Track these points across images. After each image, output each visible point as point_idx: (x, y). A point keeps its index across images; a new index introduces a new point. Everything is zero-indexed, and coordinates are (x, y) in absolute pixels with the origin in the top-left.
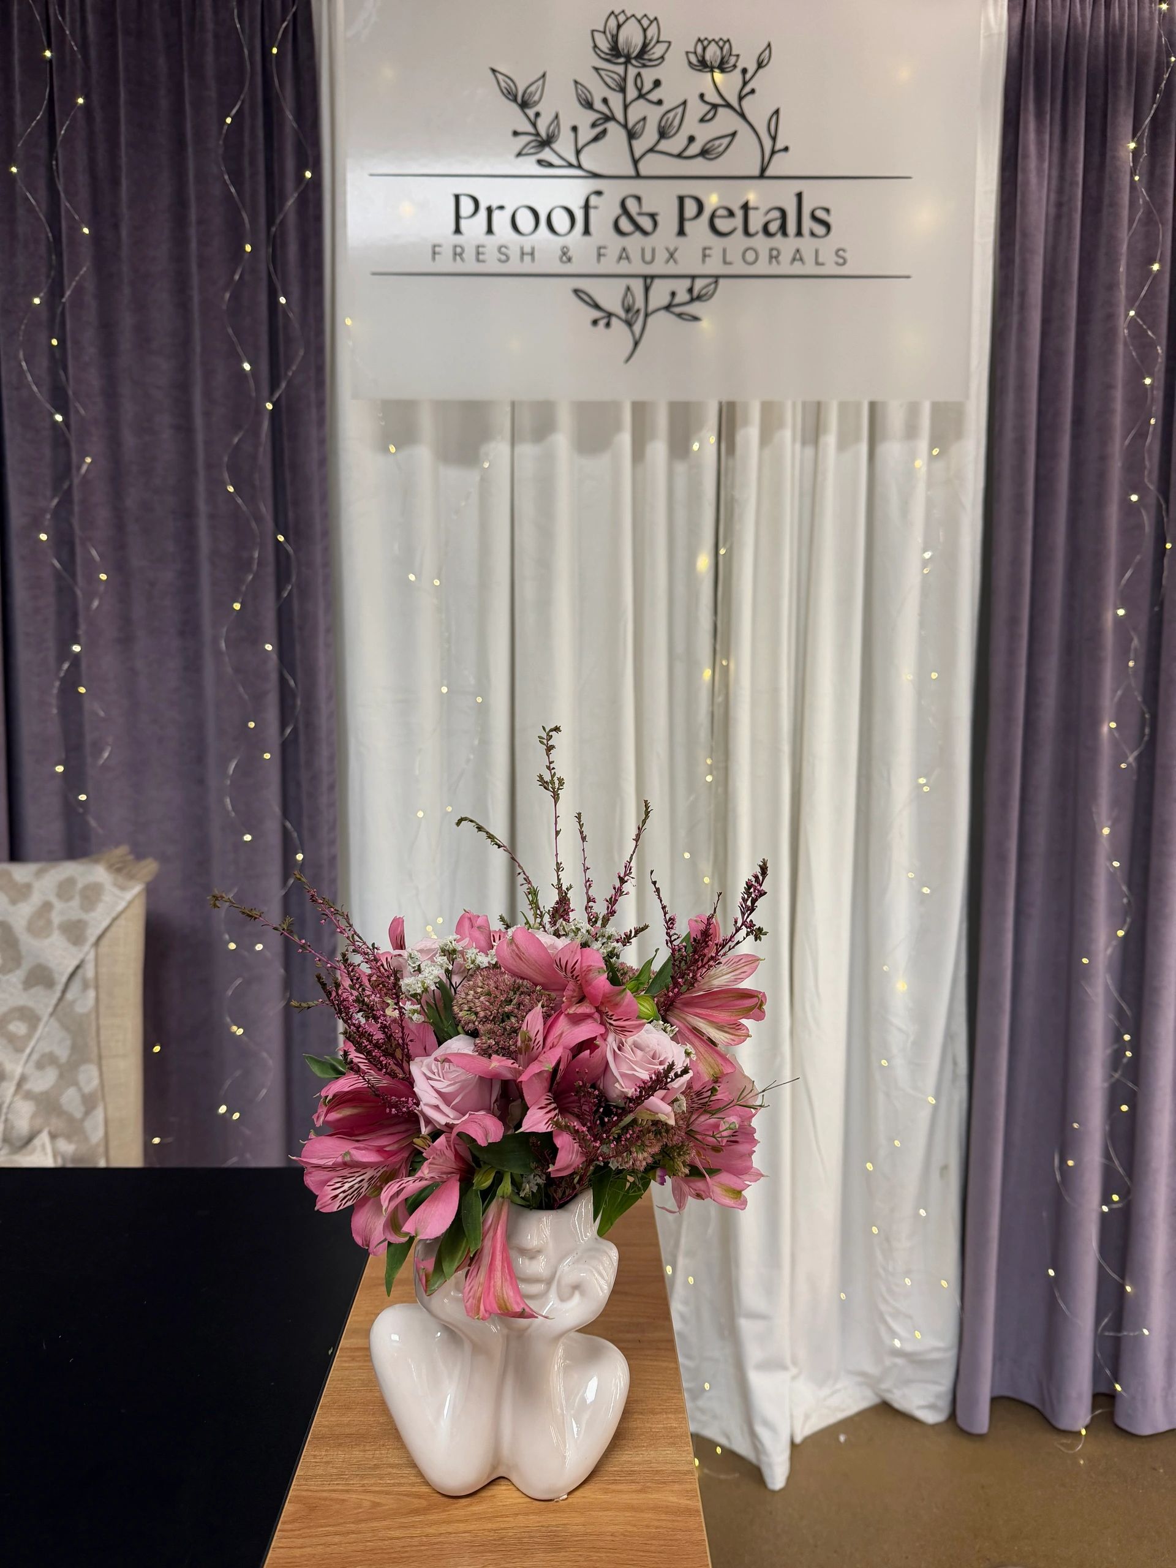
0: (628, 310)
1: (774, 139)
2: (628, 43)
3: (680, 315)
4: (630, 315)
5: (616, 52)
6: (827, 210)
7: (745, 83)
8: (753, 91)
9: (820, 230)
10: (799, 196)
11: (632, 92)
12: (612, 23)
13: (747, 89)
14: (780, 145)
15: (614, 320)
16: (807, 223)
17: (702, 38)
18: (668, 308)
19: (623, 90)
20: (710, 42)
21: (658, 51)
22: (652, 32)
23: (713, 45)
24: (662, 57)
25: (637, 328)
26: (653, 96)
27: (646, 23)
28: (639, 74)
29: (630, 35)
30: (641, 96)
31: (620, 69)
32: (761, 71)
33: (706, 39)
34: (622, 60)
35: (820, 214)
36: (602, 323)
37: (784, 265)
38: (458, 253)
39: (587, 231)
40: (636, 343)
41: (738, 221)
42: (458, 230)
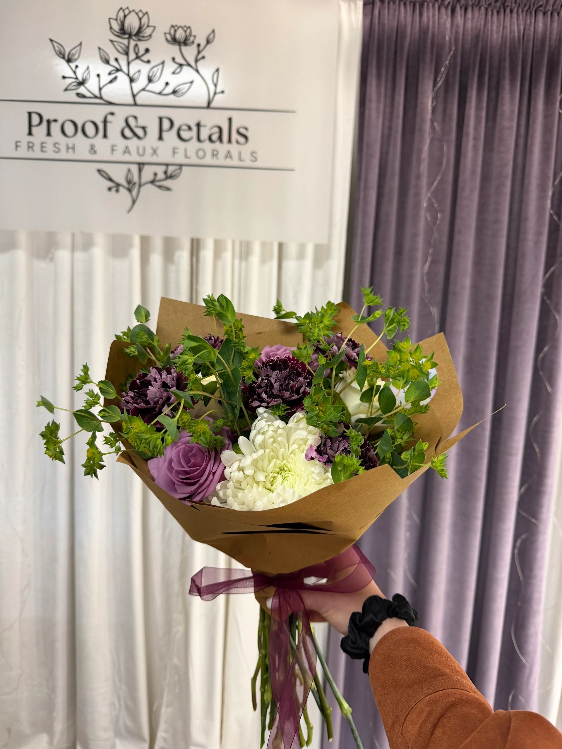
0: (129, 182)
1: (216, 85)
2: (130, 26)
3: (160, 187)
4: (131, 186)
5: (123, 31)
6: (246, 129)
7: (199, 52)
8: (203, 57)
9: (242, 140)
10: (230, 120)
11: (132, 56)
12: (121, 15)
13: (200, 56)
14: (219, 90)
15: (121, 189)
16: (235, 136)
17: (174, 24)
18: (152, 182)
19: (127, 54)
20: (178, 28)
21: (148, 32)
22: (145, 20)
23: (180, 29)
24: (150, 36)
25: (134, 193)
26: (145, 58)
27: (142, 15)
28: (136, 45)
29: (132, 23)
30: (138, 57)
31: (125, 42)
32: (209, 46)
33: (176, 26)
34: (127, 36)
35: (242, 131)
36: (114, 190)
37: (221, 160)
38: (30, 147)
39: (105, 136)
40: (134, 202)
41: (194, 133)
42: (30, 133)
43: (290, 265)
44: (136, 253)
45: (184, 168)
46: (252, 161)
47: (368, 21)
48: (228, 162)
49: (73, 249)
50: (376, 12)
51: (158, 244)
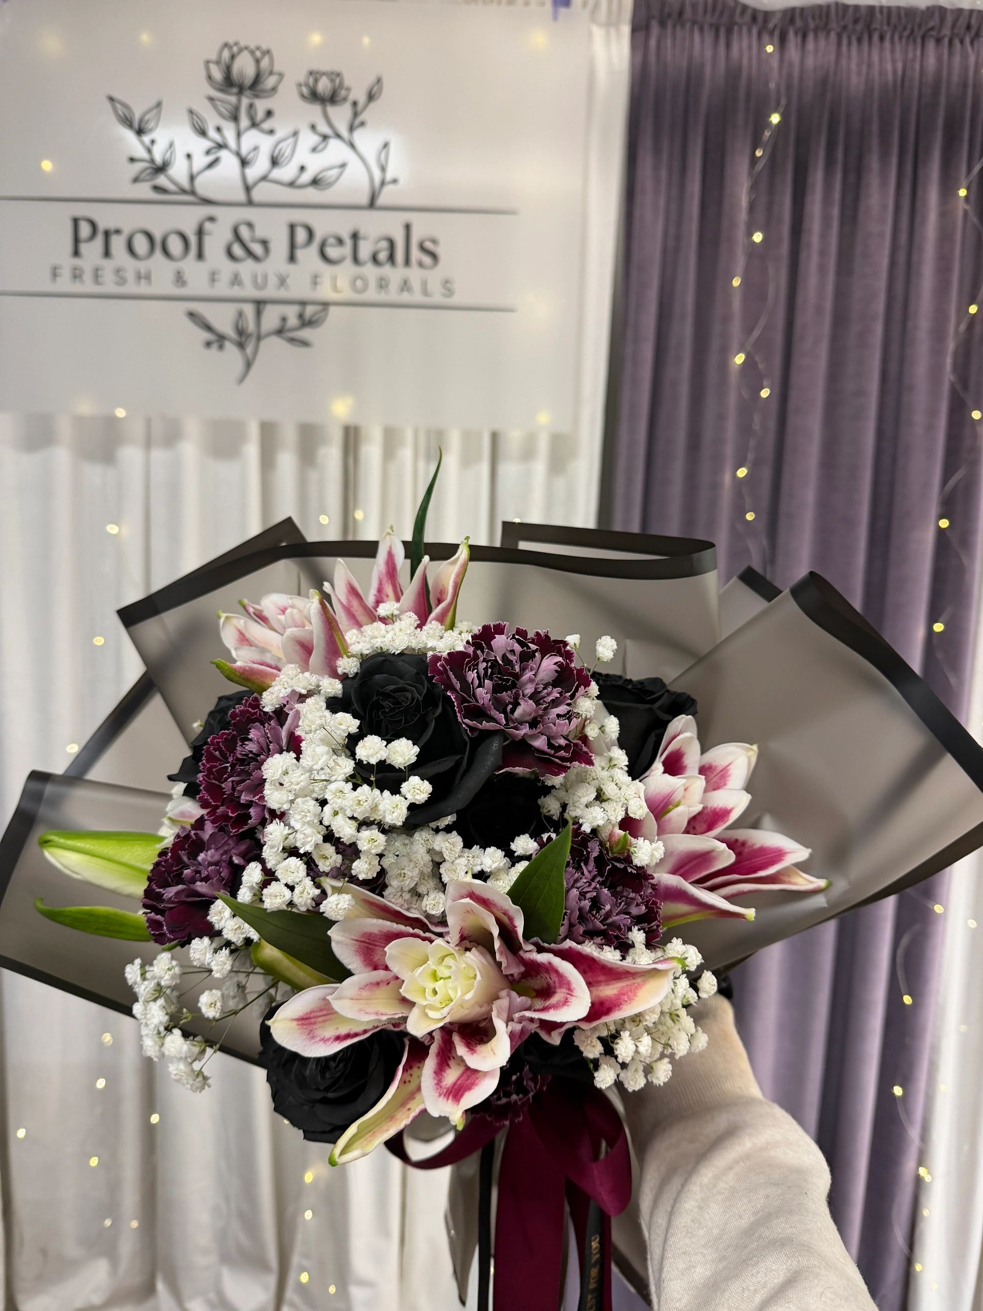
0: (241, 332)
1: (383, 169)
2: (241, 74)
3: (292, 340)
4: (243, 339)
5: (229, 82)
6: (434, 241)
7: (356, 115)
8: (362, 124)
9: (427, 260)
10: (408, 227)
11: (244, 122)
12: (226, 54)
13: (357, 122)
14: (389, 176)
15: (228, 345)
16: (415, 253)
17: (314, 69)
18: (280, 332)
19: (235, 118)
20: (321, 75)
21: (270, 82)
22: (265, 63)
23: (324, 78)
24: (274, 89)
25: (249, 350)
26: (266, 126)
27: (260, 55)
28: (251, 106)
29: (245, 67)
30: (254, 125)
31: (233, 99)
32: (372, 105)
33: (317, 72)
34: (235, 90)
35: (429, 245)
36: (215, 346)
37: (393, 295)
38: (77, 275)
39: (200, 256)
40: (249, 365)
41: (347, 250)
42: (76, 253)
43: (509, 470)
44: (252, 451)
45: (333, 310)
46: (445, 295)
47: (639, 58)
48: (405, 297)
49: (148, 444)
50: (653, 42)
51: (289, 435)
